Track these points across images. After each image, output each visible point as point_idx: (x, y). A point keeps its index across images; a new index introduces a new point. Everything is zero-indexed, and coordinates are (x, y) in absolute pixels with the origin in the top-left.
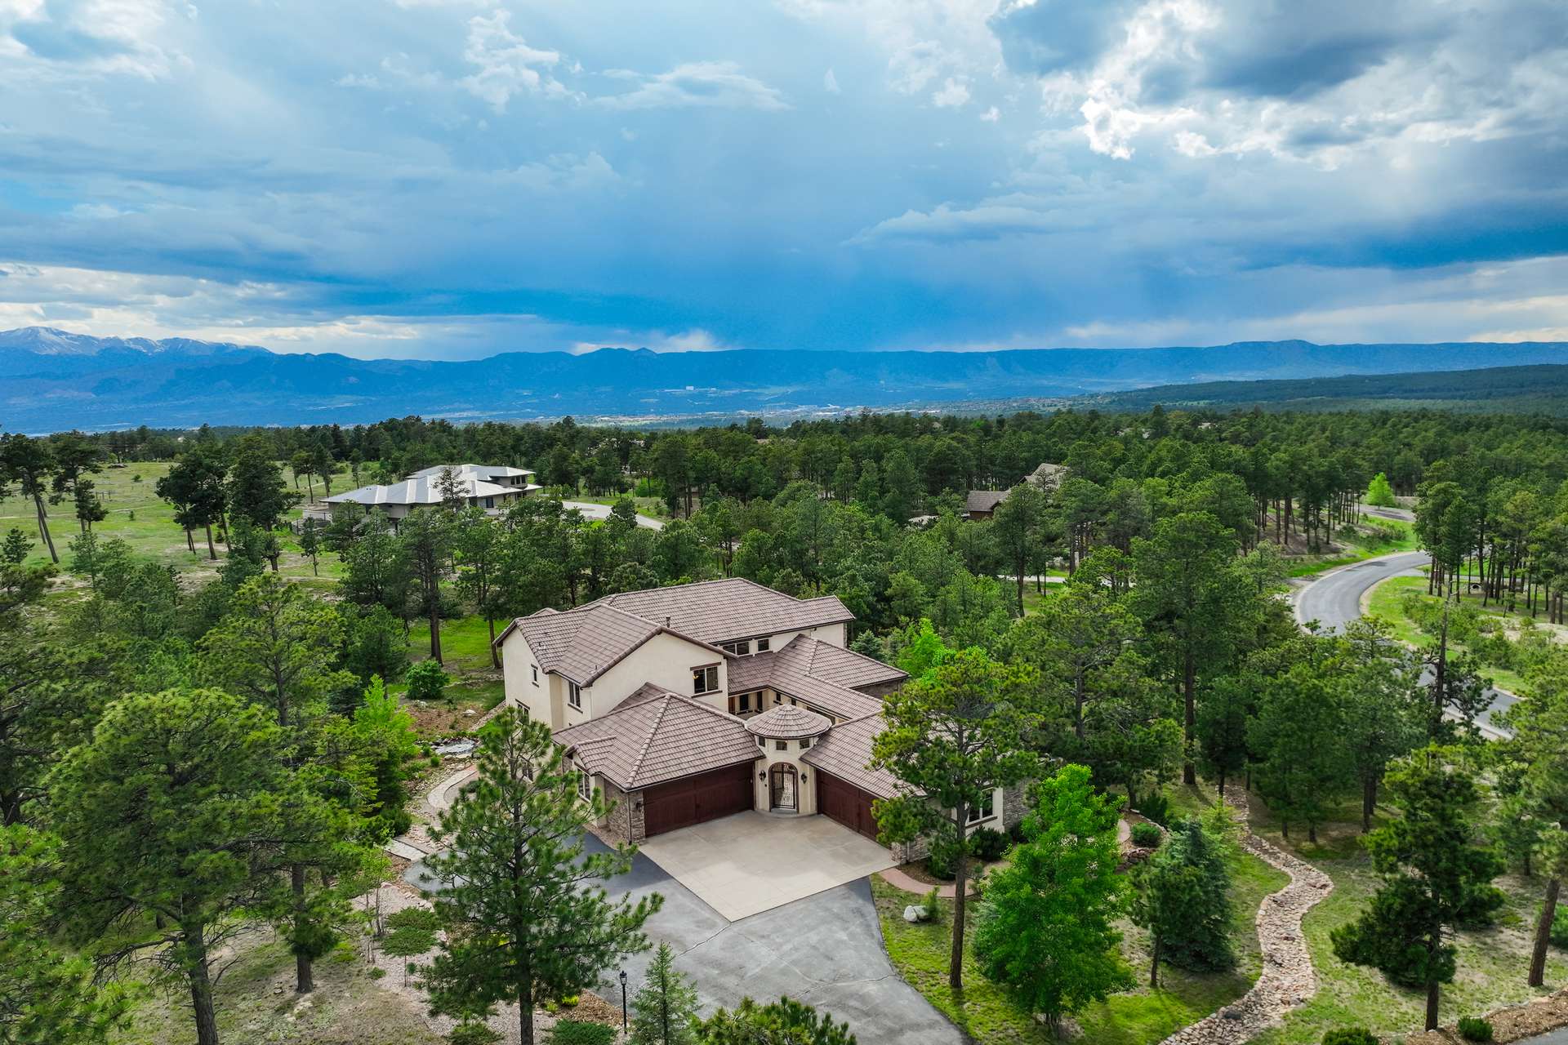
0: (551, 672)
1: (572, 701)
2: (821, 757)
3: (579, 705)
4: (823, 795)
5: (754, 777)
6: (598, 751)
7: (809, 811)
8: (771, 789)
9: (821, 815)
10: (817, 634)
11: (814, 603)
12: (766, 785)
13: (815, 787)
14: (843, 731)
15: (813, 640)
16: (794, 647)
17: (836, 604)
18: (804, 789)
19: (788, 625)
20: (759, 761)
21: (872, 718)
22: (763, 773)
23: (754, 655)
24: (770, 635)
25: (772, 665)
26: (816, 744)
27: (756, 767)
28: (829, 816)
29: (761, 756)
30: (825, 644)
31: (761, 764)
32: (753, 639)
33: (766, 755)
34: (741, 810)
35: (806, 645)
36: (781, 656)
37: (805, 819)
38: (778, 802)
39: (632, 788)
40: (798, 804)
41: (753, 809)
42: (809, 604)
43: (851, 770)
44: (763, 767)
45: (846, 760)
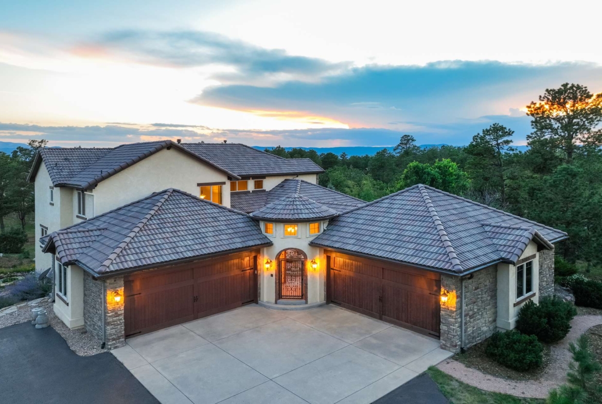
0: (62, 185)
2: (335, 239)
3: (84, 214)
4: (333, 283)
5: (259, 267)
6: (81, 240)
7: (318, 301)
8: (277, 278)
9: (331, 304)
10: (300, 178)
11: (295, 161)
12: (272, 275)
13: (325, 274)
14: (353, 216)
15: (297, 181)
16: (282, 187)
17: (310, 162)
18: (313, 278)
19: (277, 171)
20: (265, 249)
21: (382, 202)
22: (269, 261)
23: (251, 192)
24: (264, 176)
25: (265, 198)
26: (326, 229)
27: (261, 257)
28: (339, 304)
29: (267, 243)
30: (306, 183)
31: (267, 253)
32: (251, 178)
33: (274, 242)
34: (244, 304)
35: (292, 184)
36: (272, 192)
37: (315, 310)
38: (284, 293)
39: (107, 272)
40: (306, 293)
41: (257, 303)
42: (292, 161)
43: (376, 246)
44: (269, 256)
45: (366, 238)
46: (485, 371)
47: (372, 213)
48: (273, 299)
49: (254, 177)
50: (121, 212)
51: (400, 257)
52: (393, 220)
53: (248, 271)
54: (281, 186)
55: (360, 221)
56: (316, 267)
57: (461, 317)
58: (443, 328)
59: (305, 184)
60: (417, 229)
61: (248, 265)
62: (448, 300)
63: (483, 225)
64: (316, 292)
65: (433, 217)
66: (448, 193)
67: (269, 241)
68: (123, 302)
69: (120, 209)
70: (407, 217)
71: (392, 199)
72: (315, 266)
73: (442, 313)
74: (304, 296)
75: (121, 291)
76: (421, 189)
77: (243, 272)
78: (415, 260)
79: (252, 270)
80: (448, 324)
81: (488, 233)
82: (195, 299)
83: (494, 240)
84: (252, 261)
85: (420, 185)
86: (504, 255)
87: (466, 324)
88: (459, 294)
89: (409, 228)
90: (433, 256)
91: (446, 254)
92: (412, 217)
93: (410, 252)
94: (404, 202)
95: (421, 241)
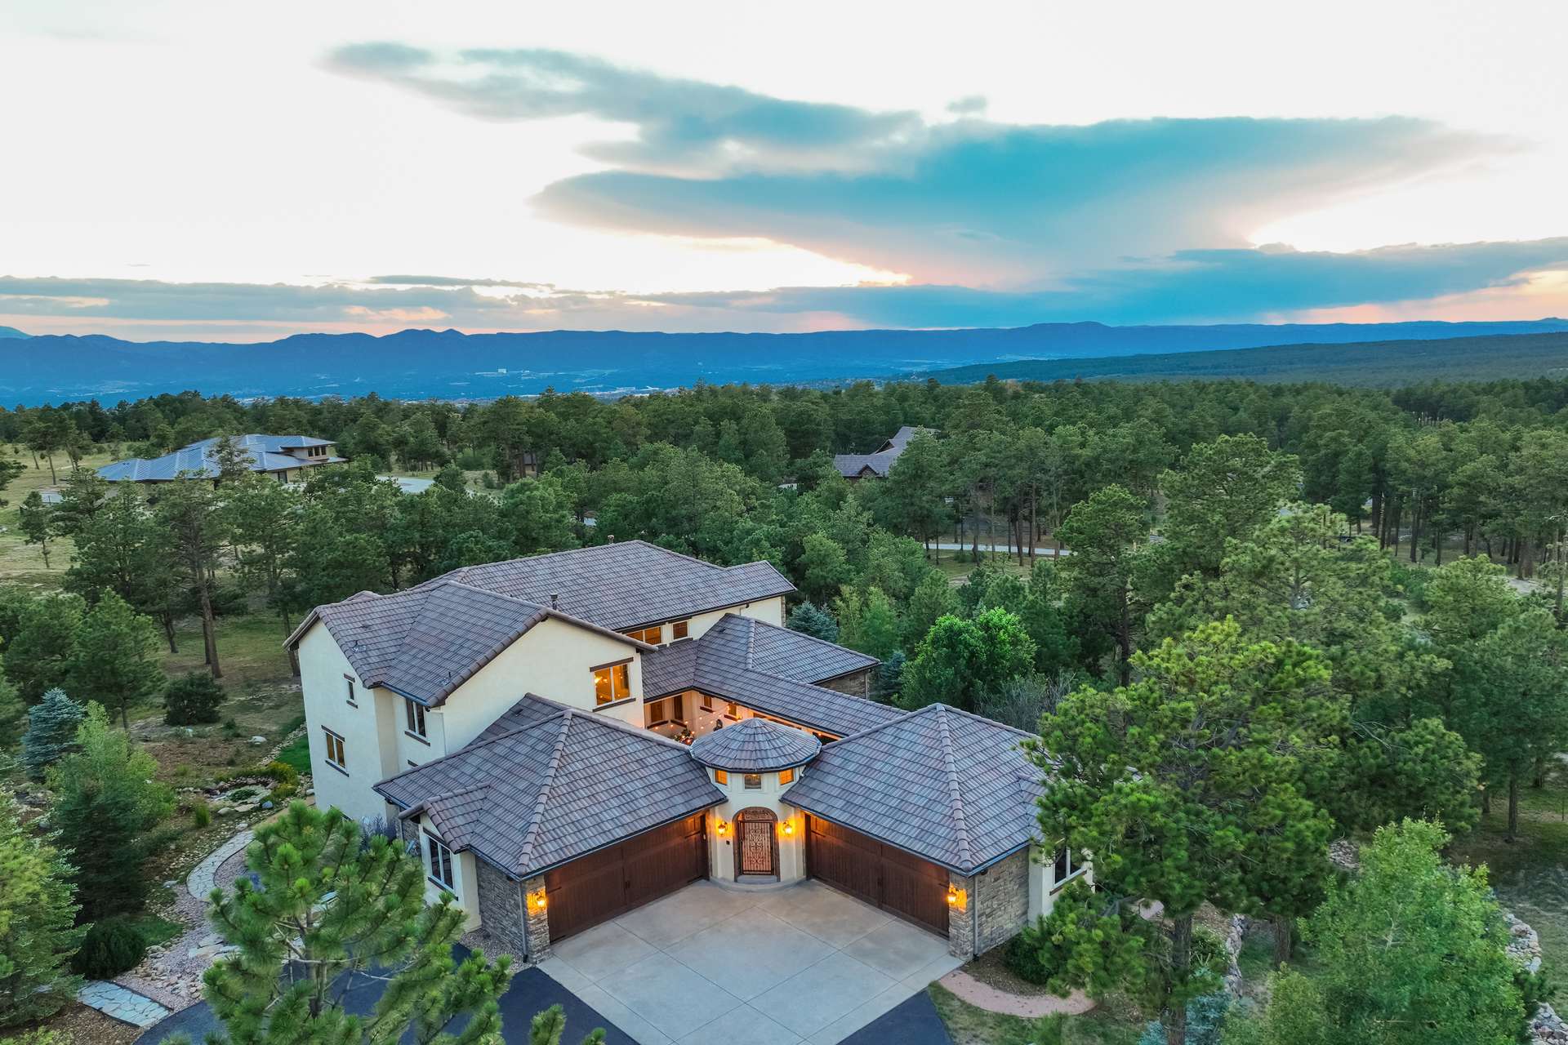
0: (376, 686)
1: (412, 726)
2: (817, 795)
3: (423, 733)
4: (814, 852)
5: (708, 830)
7: (795, 877)
8: (736, 847)
9: (814, 880)
10: (752, 614)
11: (741, 571)
12: (728, 843)
13: (804, 839)
14: (843, 753)
15: (748, 620)
17: (768, 571)
18: (787, 844)
19: (713, 602)
20: (717, 808)
21: (884, 731)
22: (723, 825)
23: (669, 646)
24: (689, 616)
25: (694, 657)
26: (802, 778)
27: (712, 817)
28: (825, 882)
29: (720, 800)
30: (764, 624)
31: (721, 813)
32: (668, 623)
33: (727, 799)
34: (690, 882)
35: (738, 628)
36: (704, 642)
37: (791, 891)
38: (747, 866)
39: (528, 874)
40: (778, 867)
41: (708, 880)
42: (735, 572)
43: (871, 817)
44: (723, 815)
45: (858, 800)
46: (996, 985)
47: (867, 752)
48: (731, 875)
49: (672, 620)
51: (901, 840)
52: (896, 772)
53: (692, 837)
54: (719, 629)
55: (852, 767)
56: (791, 830)
57: (974, 919)
58: (952, 931)
59: (762, 629)
60: (925, 792)
61: (694, 830)
62: (957, 899)
63: (1019, 778)
64: (792, 864)
65: (949, 775)
66: (977, 717)
67: (723, 798)
68: (545, 905)
70: (914, 767)
72: (789, 831)
73: (951, 913)
74: (774, 871)
75: (542, 890)
76: (939, 714)
77: (684, 840)
78: (918, 847)
79: (699, 835)
80: (958, 928)
81: (1023, 793)
82: (627, 885)
83: (1028, 807)
84: (698, 821)
85: (940, 706)
87: (980, 925)
88: (970, 891)
89: (915, 789)
90: (941, 843)
91: (956, 841)
92: (922, 770)
93: (914, 833)
94: (913, 737)
95: (929, 815)
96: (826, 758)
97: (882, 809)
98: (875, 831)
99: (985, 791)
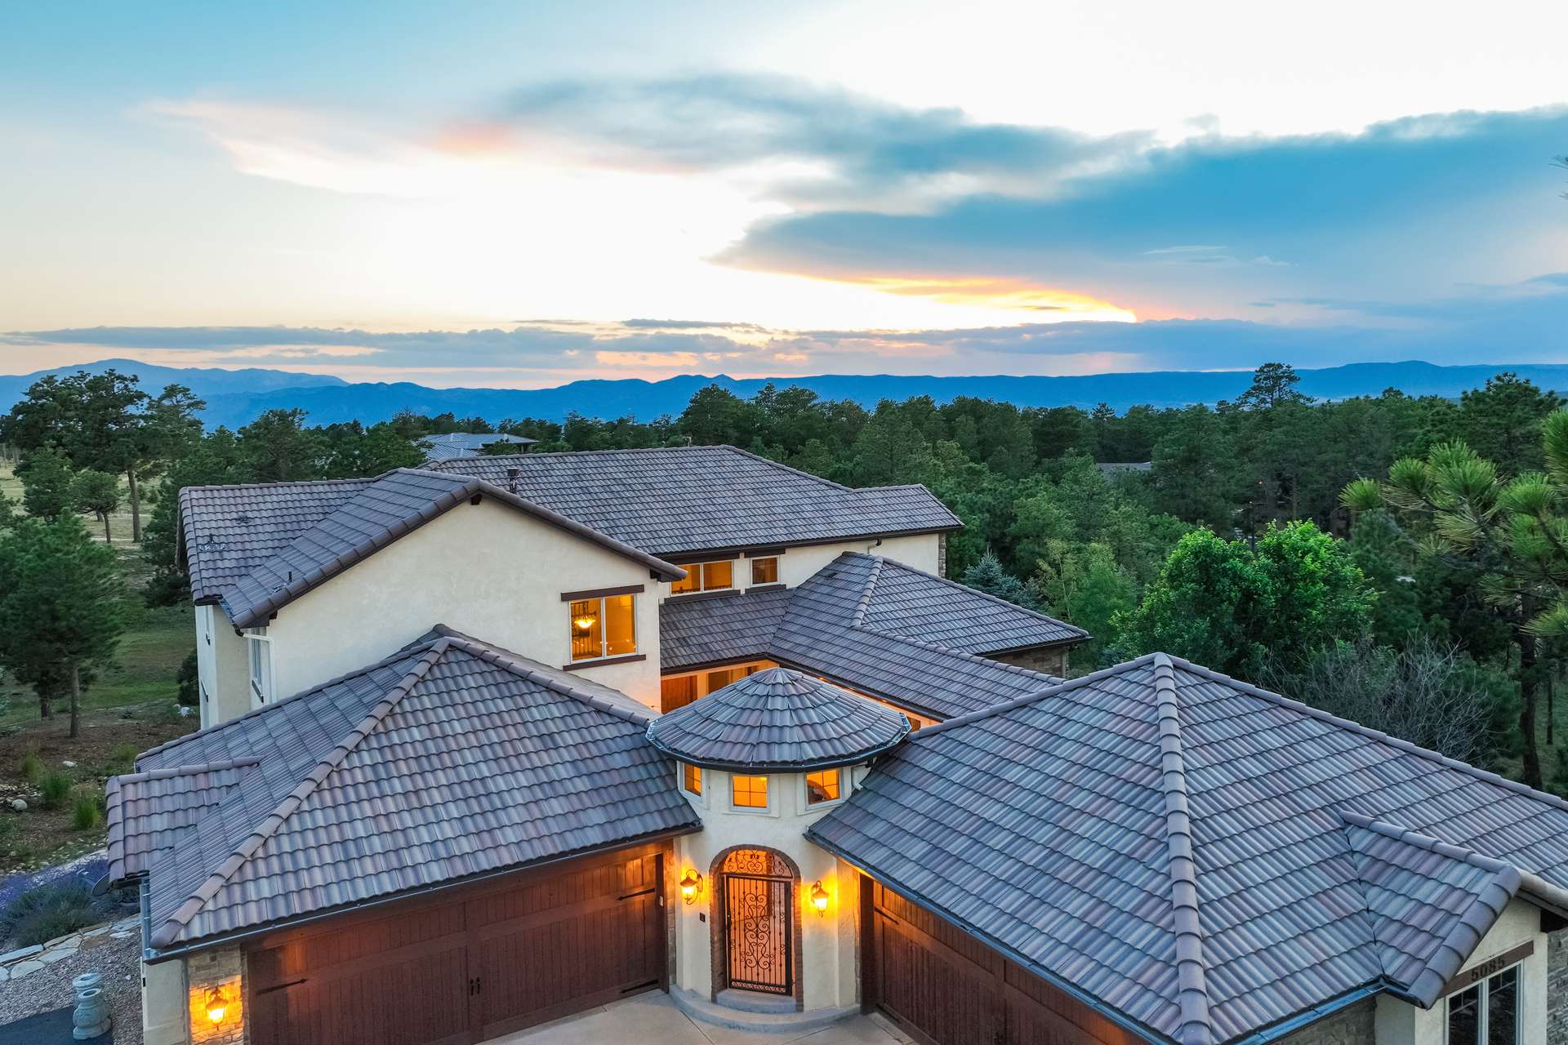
4: (879, 950)
5: (669, 889)
6: (179, 802)
7: (837, 1003)
8: (717, 928)
9: (876, 1015)
10: (882, 552)
11: (879, 495)
13: (858, 923)
14: (947, 747)
15: (873, 560)
16: (830, 576)
17: (926, 498)
18: (819, 933)
19: (821, 531)
20: (685, 840)
21: (1038, 706)
22: (694, 877)
23: (743, 592)
24: (780, 548)
25: (781, 612)
26: (859, 787)
27: (675, 859)
29: (686, 825)
30: (899, 567)
31: (690, 849)
32: (742, 555)
33: (704, 822)
34: (626, 993)
35: (857, 571)
36: (803, 594)
38: (738, 971)
40: (800, 979)
41: (666, 989)
42: (869, 496)
43: (977, 885)
44: (696, 858)
45: (957, 846)
47: (997, 746)
48: (706, 989)
49: (750, 551)
50: (317, 704)
51: (1034, 947)
52: (1048, 788)
53: (638, 899)
54: (829, 574)
55: (959, 774)
56: (828, 904)
59: (892, 573)
60: (1110, 835)
61: (639, 881)
63: (1347, 822)
64: (831, 975)
65: (1169, 799)
66: (1251, 687)
67: (691, 819)
68: (238, 1017)
69: (318, 691)
70: (1090, 780)
71: (1069, 701)
72: (821, 903)
74: (790, 986)
76: (1159, 673)
77: (621, 903)
78: (1073, 969)
79: (652, 895)
81: (1357, 857)
82: (474, 987)
83: (1373, 892)
84: (650, 867)
85: (1161, 658)
86: (1392, 964)
89: (1087, 827)
90: (1132, 964)
91: (1176, 965)
92: (1107, 786)
93: (1069, 932)
94: (1097, 719)
95: (1110, 890)
96: (914, 755)
97: (1004, 869)
98: (980, 918)
99: (1256, 843)
